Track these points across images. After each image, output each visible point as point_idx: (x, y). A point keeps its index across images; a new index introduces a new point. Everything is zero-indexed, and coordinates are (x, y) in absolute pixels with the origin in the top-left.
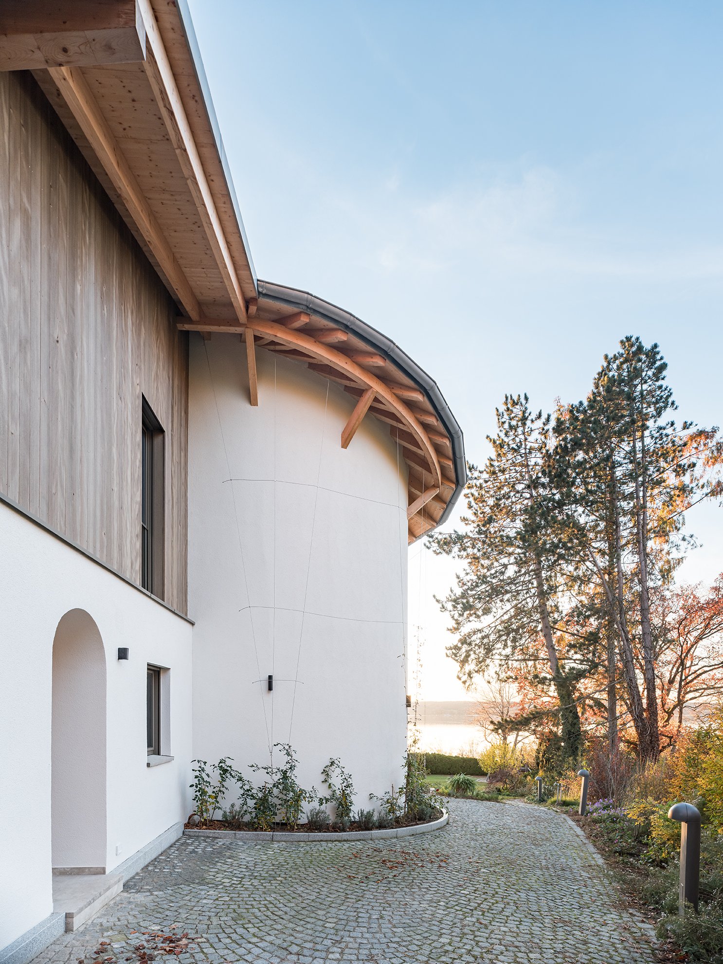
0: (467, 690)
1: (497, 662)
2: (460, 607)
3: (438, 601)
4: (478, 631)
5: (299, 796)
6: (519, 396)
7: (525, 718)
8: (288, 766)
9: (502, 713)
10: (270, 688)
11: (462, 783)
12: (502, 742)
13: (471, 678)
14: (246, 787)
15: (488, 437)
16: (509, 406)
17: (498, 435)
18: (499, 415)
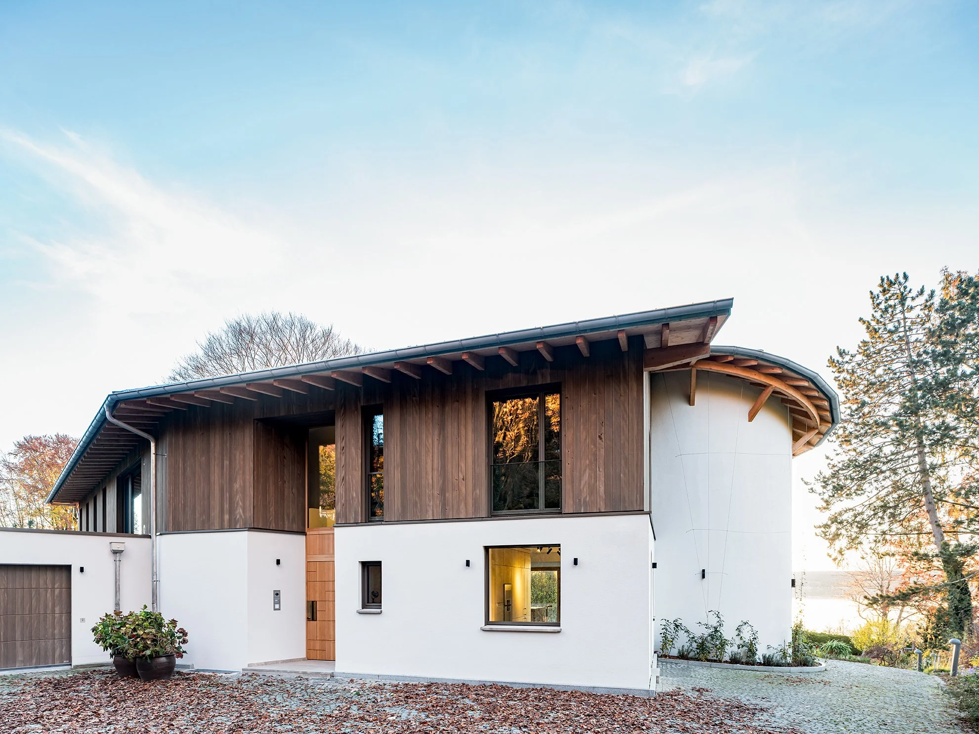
0: (838, 564)
1: (872, 538)
2: (830, 487)
3: (806, 483)
4: (850, 510)
5: (723, 644)
6: (897, 275)
7: (904, 594)
8: (718, 624)
9: (881, 586)
10: (703, 577)
11: (835, 647)
12: (880, 618)
13: (842, 555)
14: (691, 636)
15: (861, 319)
16: (886, 286)
17: (873, 315)
18: (873, 297)
